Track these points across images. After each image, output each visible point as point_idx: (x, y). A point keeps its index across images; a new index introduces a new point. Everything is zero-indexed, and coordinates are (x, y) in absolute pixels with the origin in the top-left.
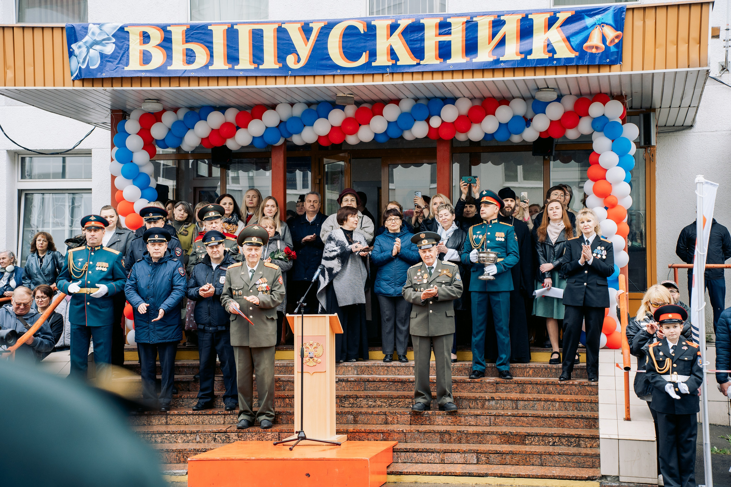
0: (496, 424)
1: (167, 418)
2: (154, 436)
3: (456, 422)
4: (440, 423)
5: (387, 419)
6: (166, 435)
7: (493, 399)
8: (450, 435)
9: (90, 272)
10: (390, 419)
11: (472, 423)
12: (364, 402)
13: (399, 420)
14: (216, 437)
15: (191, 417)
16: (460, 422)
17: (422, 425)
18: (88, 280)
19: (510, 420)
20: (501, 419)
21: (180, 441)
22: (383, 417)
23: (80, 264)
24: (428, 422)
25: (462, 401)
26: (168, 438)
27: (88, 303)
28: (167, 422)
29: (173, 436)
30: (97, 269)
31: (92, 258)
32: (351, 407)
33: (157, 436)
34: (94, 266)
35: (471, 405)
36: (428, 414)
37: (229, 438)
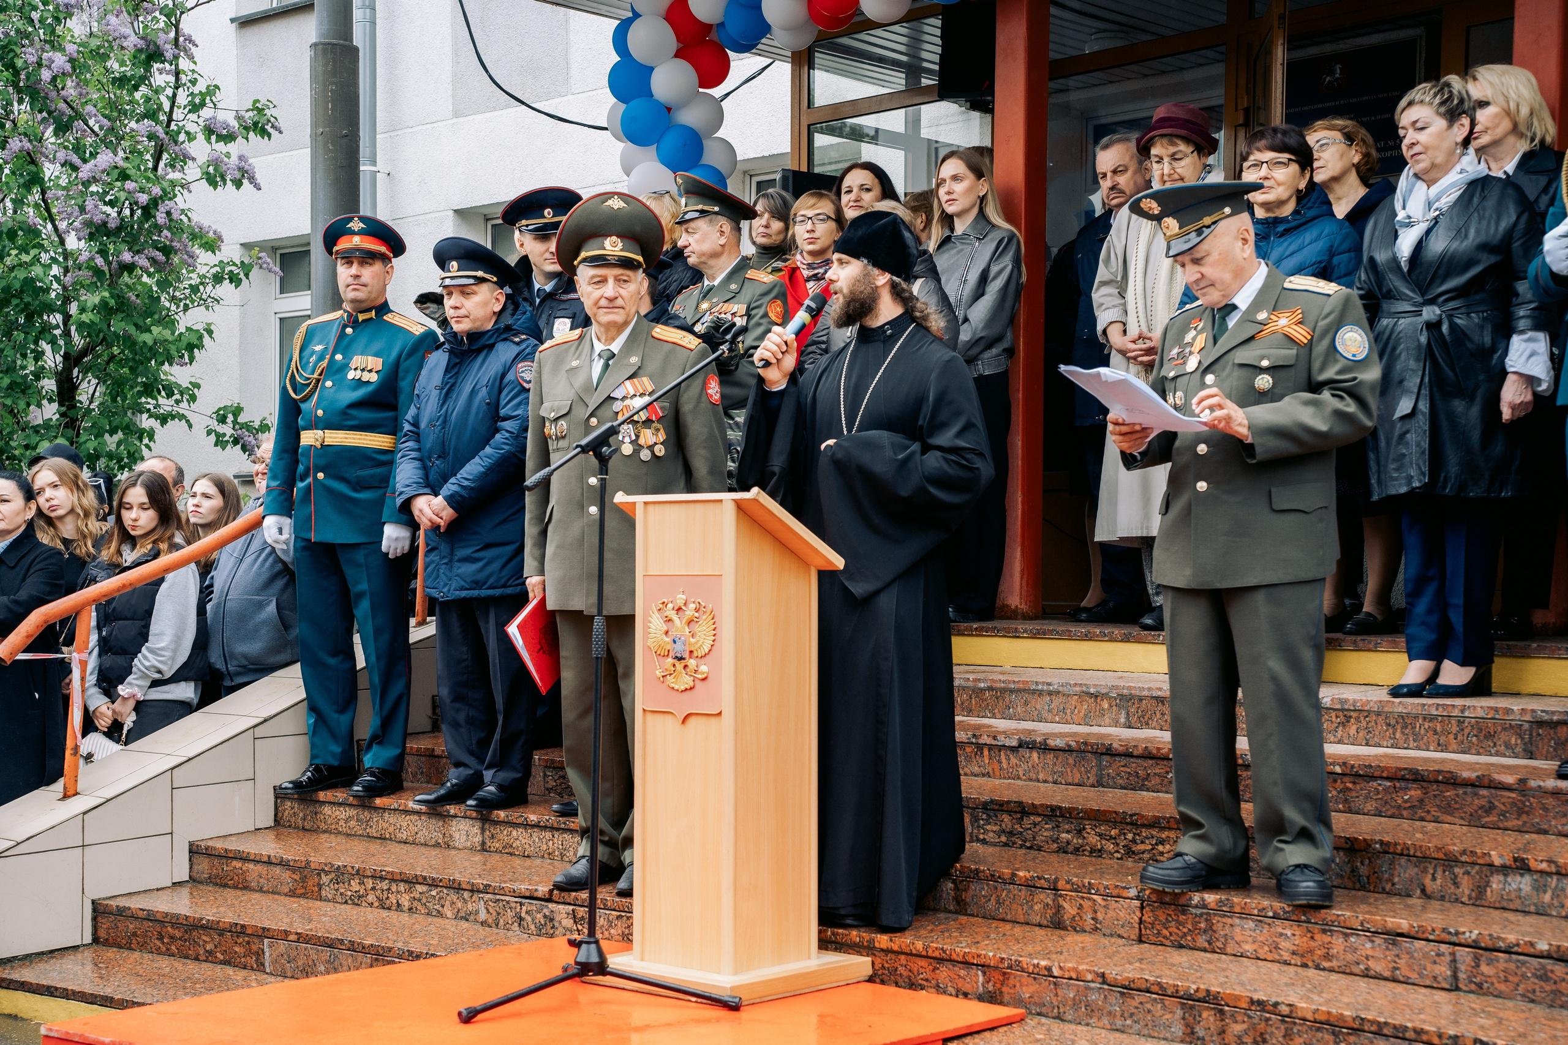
0: (1480, 986)
1: (483, 830)
2: (394, 888)
3: (1311, 951)
4: (1248, 948)
5: (1059, 908)
6: (420, 888)
7: (1521, 866)
8: (1222, 1012)
9: (329, 384)
10: (1069, 909)
11: (1377, 967)
12: (1046, 831)
13: (1100, 916)
14: (523, 915)
15: (536, 834)
16: (1327, 957)
17: (1181, 947)
18: (317, 406)
19: (1544, 977)
20: (1502, 965)
21: (449, 914)
22: (1047, 898)
23: (313, 359)
24: (1202, 941)
25: (1392, 863)
26: (424, 900)
27: (321, 475)
28: (483, 843)
29: (434, 893)
30: (351, 375)
31: (346, 341)
32: (1006, 845)
33: (402, 887)
34: (344, 367)
35: (1427, 881)
36: (1205, 906)
37: (552, 920)
